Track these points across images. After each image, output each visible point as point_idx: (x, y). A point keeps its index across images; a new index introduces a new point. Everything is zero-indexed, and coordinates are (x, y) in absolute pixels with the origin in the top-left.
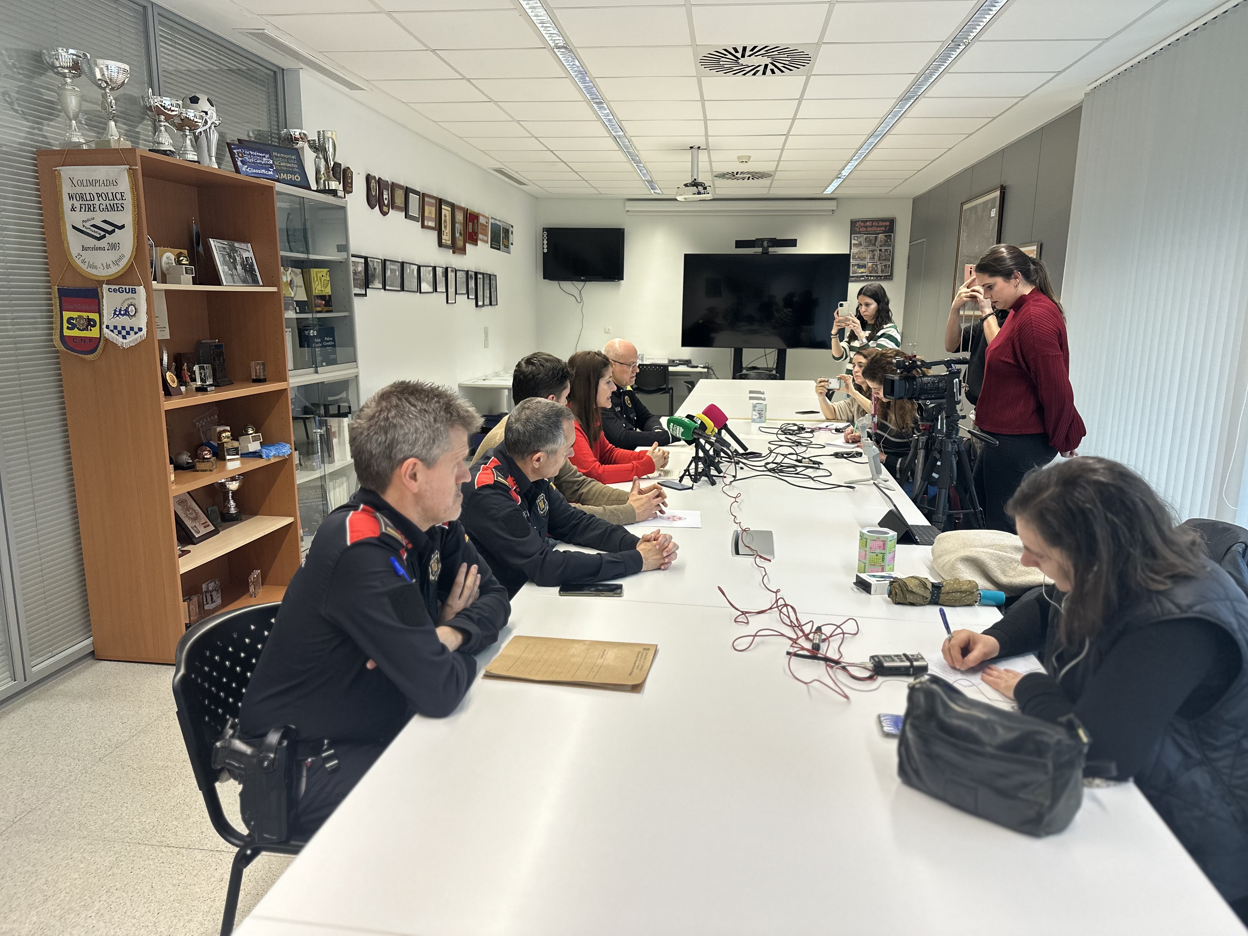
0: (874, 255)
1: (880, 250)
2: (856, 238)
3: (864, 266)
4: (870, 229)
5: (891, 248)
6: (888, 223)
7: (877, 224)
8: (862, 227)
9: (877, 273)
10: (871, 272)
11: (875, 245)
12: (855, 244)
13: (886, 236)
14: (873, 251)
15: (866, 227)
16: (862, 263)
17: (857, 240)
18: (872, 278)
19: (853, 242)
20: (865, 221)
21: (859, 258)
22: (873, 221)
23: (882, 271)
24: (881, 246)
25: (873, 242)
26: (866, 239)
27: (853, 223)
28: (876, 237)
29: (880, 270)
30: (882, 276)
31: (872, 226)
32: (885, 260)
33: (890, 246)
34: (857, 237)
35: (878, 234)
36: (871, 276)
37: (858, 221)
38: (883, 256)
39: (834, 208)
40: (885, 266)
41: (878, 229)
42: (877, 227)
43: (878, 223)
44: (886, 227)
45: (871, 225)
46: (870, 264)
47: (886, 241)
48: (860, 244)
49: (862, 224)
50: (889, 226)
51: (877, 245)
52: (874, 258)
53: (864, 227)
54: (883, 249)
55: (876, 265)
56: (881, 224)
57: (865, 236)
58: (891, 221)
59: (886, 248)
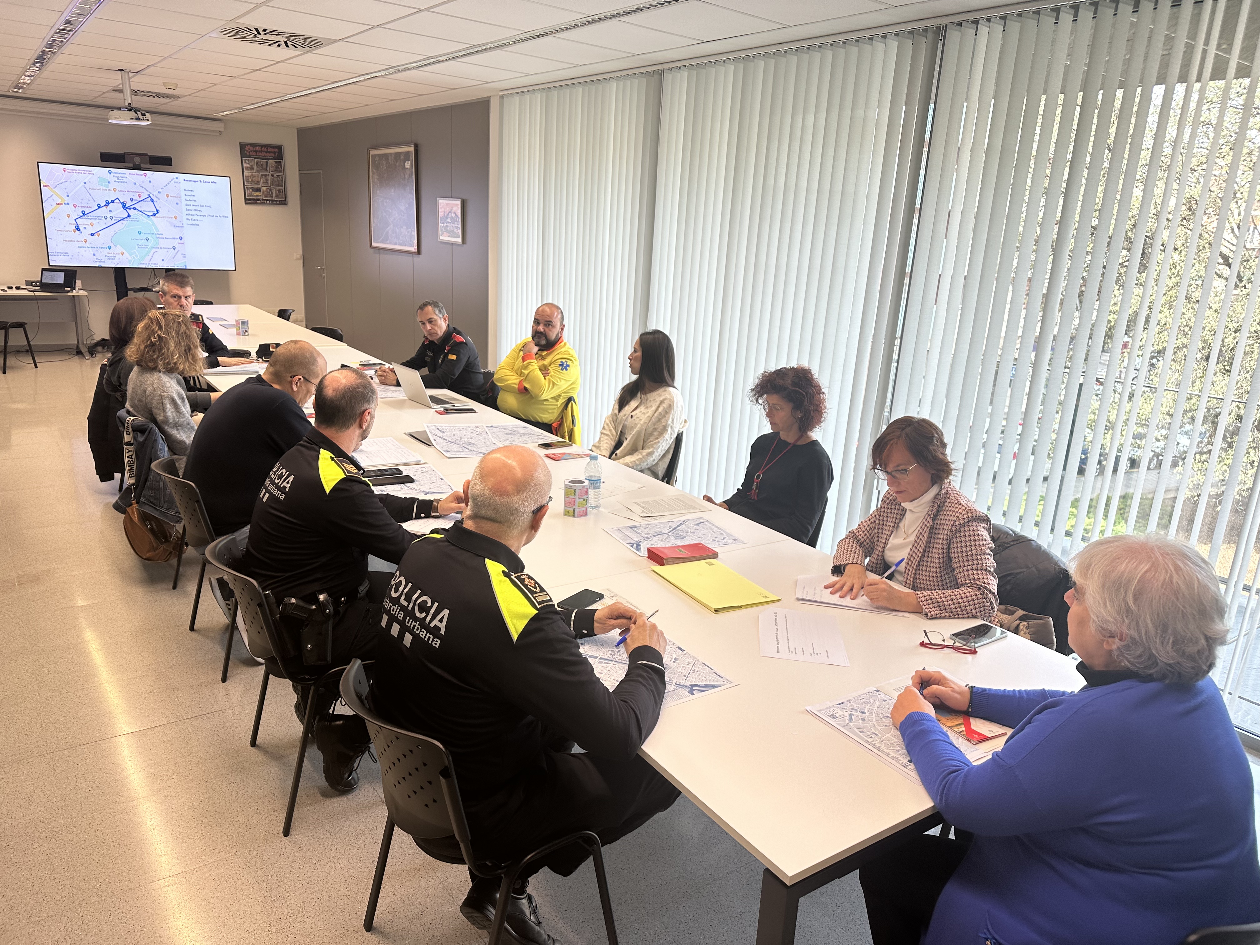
0: (267, 180)
1: (273, 175)
2: (247, 162)
3: (258, 190)
4: (260, 154)
5: (282, 174)
6: (276, 150)
8: (251, 151)
9: (272, 197)
10: (266, 197)
11: (266, 170)
12: (247, 168)
13: (276, 162)
14: (266, 176)
15: (256, 151)
16: (256, 186)
17: (249, 163)
18: (268, 202)
19: (245, 165)
20: (254, 145)
21: (252, 181)
22: (262, 146)
23: (277, 196)
24: (272, 171)
25: (265, 167)
26: (257, 163)
27: (242, 146)
28: (267, 163)
29: (274, 195)
30: (277, 201)
31: (261, 151)
32: (278, 185)
33: (281, 171)
34: (248, 160)
35: (268, 159)
36: (267, 200)
37: (247, 145)
38: (276, 181)
39: (222, 130)
40: (279, 191)
41: (268, 154)
42: (266, 152)
43: (267, 149)
44: (274, 153)
46: (264, 189)
47: (277, 167)
48: (251, 168)
49: (252, 148)
50: (277, 152)
51: (268, 170)
52: (267, 183)
53: (254, 151)
54: (276, 174)
55: (271, 190)
56: (270, 150)
57: (256, 160)
58: (280, 148)
59: (277, 174)
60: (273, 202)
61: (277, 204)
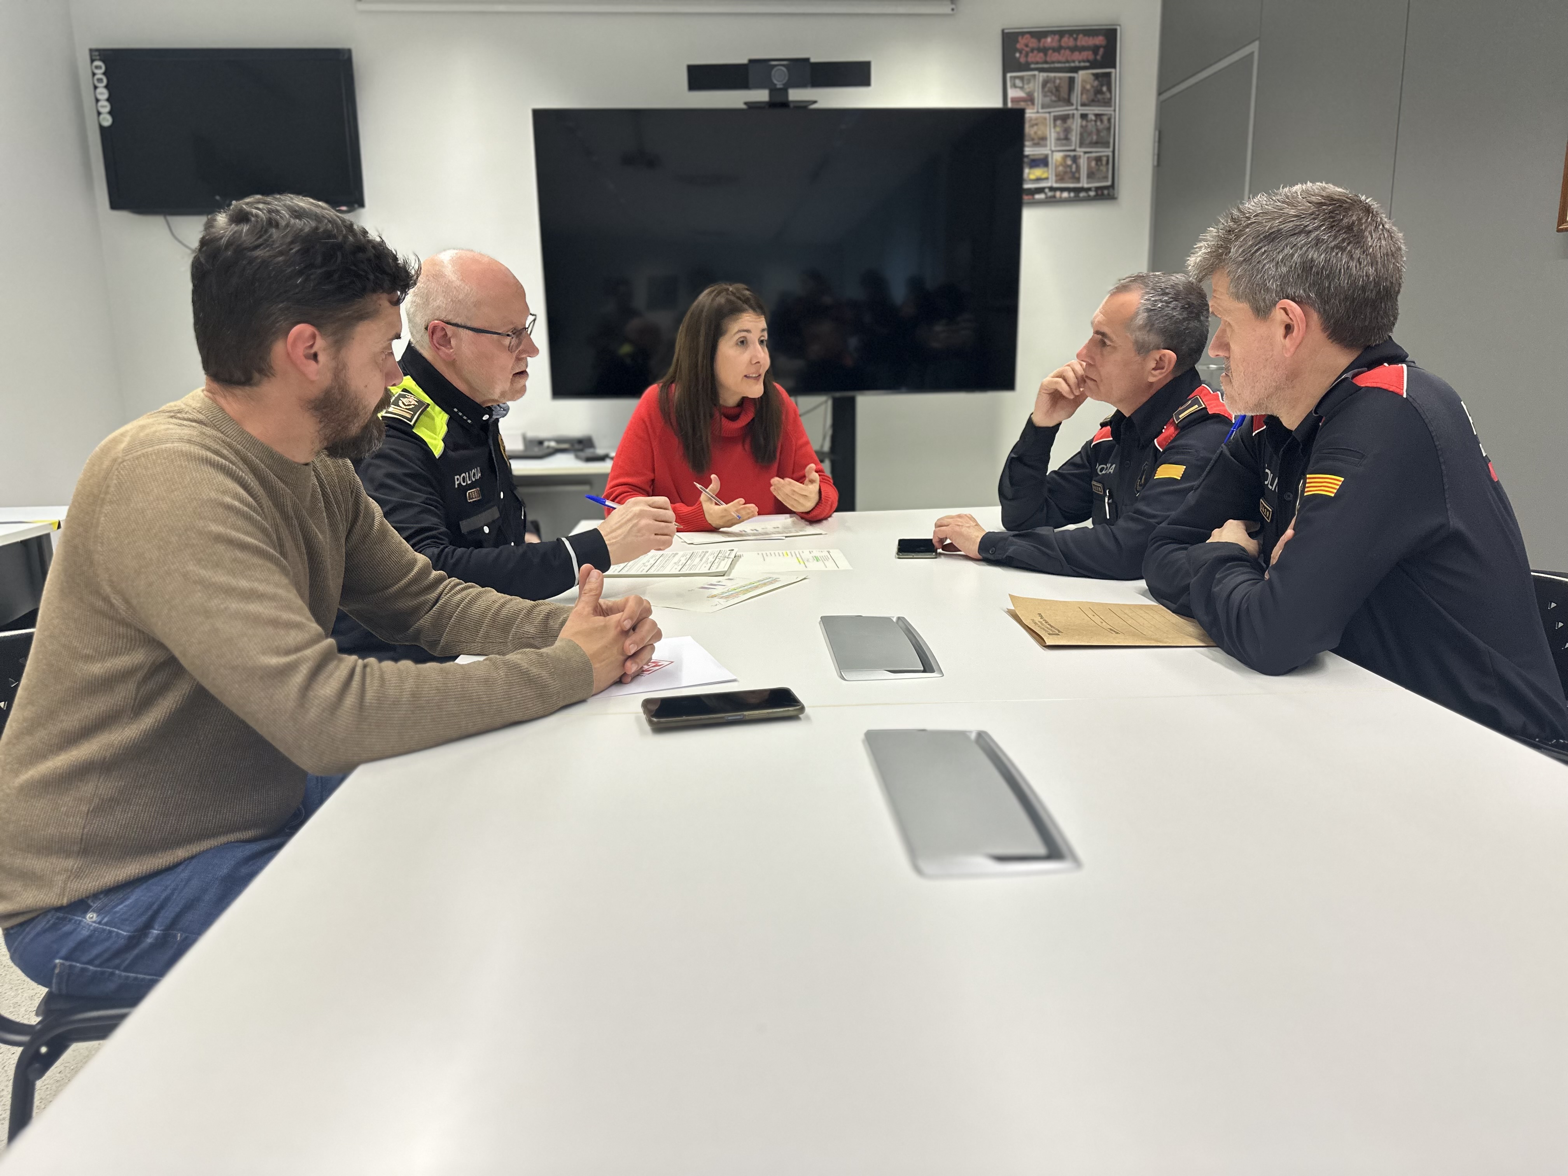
0: (1067, 131)
1: (1084, 116)
2: (1018, 83)
3: (1043, 162)
4: (1055, 56)
5: (1108, 112)
6: (1099, 40)
7: (1071, 43)
8: (1032, 50)
9: (1078, 180)
10: (1063, 180)
11: (1068, 102)
12: (1015, 100)
13: (1096, 76)
14: (1064, 118)
15: (1044, 50)
17: (1022, 88)
18: (1065, 195)
19: (1012, 92)
20: (1039, 35)
22: (1061, 33)
23: (1091, 175)
24: (1083, 105)
25: (1064, 93)
26: (1045, 83)
27: (1009, 40)
28: (1072, 81)
29: (1085, 172)
30: (1089, 189)
31: (1058, 49)
32: (1096, 144)
33: (1106, 103)
34: (1021, 78)
35: (1075, 70)
36: (1062, 190)
37: (1023, 34)
38: (1090, 134)
40: (1098, 160)
41: (1077, 56)
42: (1073, 49)
43: (1076, 39)
44: (1095, 49)
45: (1055, 44)
46: (1058, 156)
47: (1098, 92)
48: (1030, 99)
49: (1033, 43)
50: (1102, 47)
51: (1074, 99)
52: (1067, 138)
53: (1039, 50)
54: (1092, 111)
55: (1075, 159)
56: (1083, 41)
57: (1042, 76)
58: (1110, 35)
59: (1098, 110)
60: (1079, 196)
61: (1089, 199)
